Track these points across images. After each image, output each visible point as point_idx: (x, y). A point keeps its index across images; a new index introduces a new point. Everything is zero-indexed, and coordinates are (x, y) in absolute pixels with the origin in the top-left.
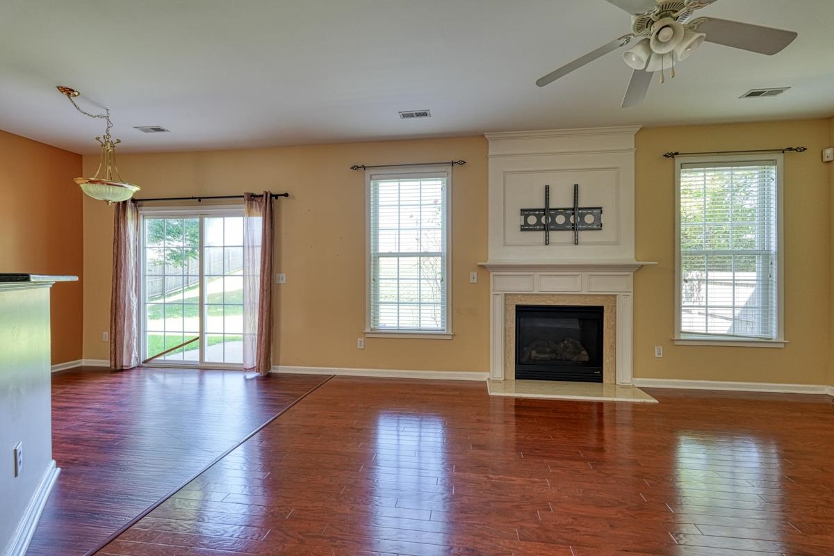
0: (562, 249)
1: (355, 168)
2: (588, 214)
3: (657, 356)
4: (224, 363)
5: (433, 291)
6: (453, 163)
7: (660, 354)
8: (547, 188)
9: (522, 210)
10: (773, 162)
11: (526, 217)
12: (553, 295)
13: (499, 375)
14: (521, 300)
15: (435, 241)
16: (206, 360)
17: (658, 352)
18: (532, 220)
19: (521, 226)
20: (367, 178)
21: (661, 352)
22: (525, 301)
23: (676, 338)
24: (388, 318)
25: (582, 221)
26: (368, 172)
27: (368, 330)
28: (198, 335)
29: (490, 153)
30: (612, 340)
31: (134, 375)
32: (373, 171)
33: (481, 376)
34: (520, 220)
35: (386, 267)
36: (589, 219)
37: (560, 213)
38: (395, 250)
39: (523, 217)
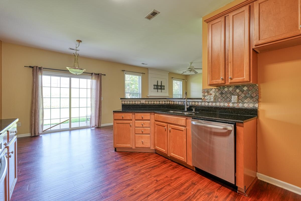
2: (163, 87)
4: (79, 127)
6: (142, 73)
8: (158, 81)
9: (154, 85)
10: (181, 81)
11: (154, 86)
16: (72, 127)
18: (155, 87)
28: (69, 119)
29: (149, 72)
32: (126, 72)
34: (153, 87)
37: (159, 86)
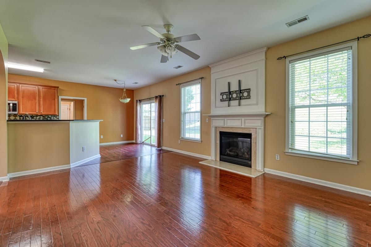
0: (235, 108)
1: (177, 85)
2: (245, 92)
3: (277, 159)
7: (278, 158)
8: (229, 83)
9: (221, 93)
10: (350, 48)
11: (223, 95)
12: (232, 128)
13: (213, 158)
14: (221, 129)
16: (152, 143)
17: (278, 157)
18: (225, 97)
19: (221, 100)
20: (181, 87)
21: (279, 157)
22: (222, 130)
23: (286, 151)
25: (243, 96)
26: (181, 85)
27: (181, 138)
28: (150, 136)
29: (212, 72)
30: (255, 149)
31: (139, 145)
36: (245, 94)
37: (234, 93)
39: (221, 96)
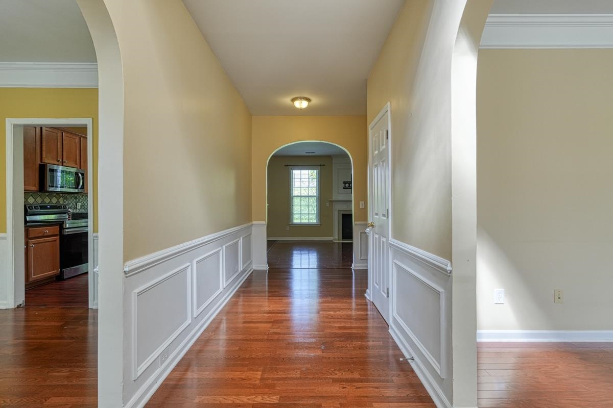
1: (286, 166)
5: (314, 209)
6: (320, 165)
9: (344, 182)
11: (345, 184)
13: (337, 237)
14: (343, 212)
15: (314, 192)
18: (347, 185)
19: (344, 187)
20: (290, 169)
22: (345, 212)
24: (296, 220)
26: (290, 167)
27: (290, 223)
29: (333, 162)
32: (292, 167)
33: (331, 238)
35: (296, 201)
38: (299, 195)
